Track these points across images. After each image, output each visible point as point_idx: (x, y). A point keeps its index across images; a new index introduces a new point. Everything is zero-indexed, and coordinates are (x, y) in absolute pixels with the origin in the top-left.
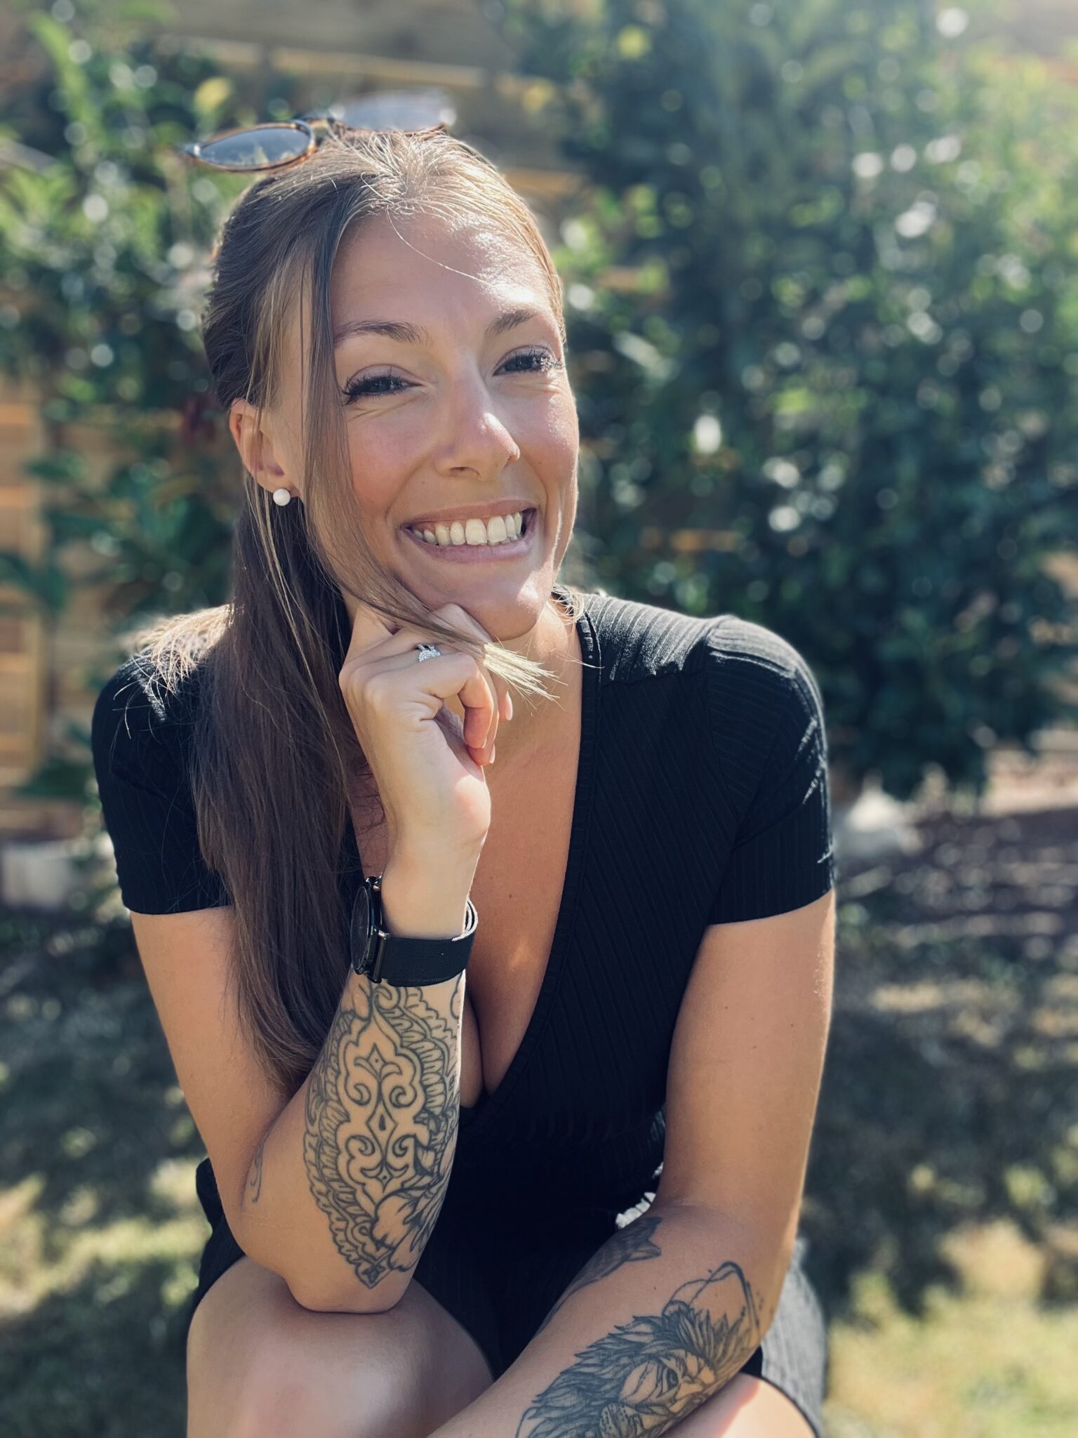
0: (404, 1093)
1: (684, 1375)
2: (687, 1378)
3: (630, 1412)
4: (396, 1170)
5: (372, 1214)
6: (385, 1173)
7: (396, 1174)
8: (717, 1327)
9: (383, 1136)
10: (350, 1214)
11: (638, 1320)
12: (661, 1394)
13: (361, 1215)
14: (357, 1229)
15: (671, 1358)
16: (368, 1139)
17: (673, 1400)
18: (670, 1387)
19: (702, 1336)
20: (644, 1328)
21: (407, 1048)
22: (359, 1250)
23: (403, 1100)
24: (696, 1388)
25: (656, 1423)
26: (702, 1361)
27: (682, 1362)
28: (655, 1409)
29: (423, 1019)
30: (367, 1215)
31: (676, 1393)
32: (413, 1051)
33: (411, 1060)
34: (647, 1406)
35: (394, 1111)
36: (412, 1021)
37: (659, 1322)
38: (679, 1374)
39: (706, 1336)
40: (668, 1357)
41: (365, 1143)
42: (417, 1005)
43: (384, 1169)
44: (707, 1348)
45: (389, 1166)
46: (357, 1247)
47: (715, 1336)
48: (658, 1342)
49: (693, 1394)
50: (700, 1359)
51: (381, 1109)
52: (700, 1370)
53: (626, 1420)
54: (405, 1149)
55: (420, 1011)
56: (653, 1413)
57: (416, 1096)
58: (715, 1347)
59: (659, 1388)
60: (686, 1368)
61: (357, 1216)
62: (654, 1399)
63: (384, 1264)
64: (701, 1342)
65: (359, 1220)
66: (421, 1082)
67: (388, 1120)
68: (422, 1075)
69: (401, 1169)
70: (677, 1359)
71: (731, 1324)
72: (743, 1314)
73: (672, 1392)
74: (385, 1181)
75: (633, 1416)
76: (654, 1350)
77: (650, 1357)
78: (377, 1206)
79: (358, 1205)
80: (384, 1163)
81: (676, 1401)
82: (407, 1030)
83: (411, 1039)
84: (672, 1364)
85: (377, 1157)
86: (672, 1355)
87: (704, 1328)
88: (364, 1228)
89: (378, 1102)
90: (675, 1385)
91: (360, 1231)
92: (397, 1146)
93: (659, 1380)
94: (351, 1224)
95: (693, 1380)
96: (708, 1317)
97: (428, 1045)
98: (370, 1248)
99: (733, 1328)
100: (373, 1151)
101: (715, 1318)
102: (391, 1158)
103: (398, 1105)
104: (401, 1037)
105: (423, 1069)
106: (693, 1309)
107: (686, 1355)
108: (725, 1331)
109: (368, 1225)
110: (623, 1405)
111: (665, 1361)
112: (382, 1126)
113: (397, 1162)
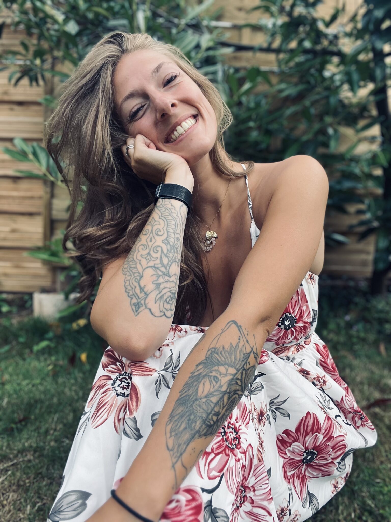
0: (160, 231)
1: (220, 375)
2: (222, 376)
3: (204, 400)
4: (153, 257)
5: (141, 274)
6: (149, 257)
7: (153, 259)
8: (228, 350)
9: (150, 244)
10: (133, 273)
11: (197, 366)
12: (214, 387)
13: (137, 273)
14: (134, 279)
15: (213, 372)
16: (145, 245)
17: (221, 387)
18: (217, 382)
19: (223, 356)
20: (200, 367)
21: (163, 217)
22: (133, 290)
23: (159, 233)
24: (229, 377)
25: (218, 399)
26: (226, 366)
27: (217, 371)
28: (214, 393)
29: (169, 209)
30: (139, 273)
31: (220, 384)
32: (165, 218)
33: (164, 221)
34: (211, 394)
35: (156, 237)
36: (166, 208)
37: (205, 361)
38: (218, 376)
39: (225, 356)
40: (211, 372)
41: (144, 246)
42: (168, 204)
43: (149, 256)
44: (227, 360)
45: (151, 255)
46: (132, 288)
47: (228, 354)
48: (206, 369)
49: (229, 380)
50: (225, 366)
51: (151, 235)
52: (227, 370)
53: (204, 404)
54: (158, 251)
55: (169, 206)
56: (214, 395)
57: (164, 233)
58: (230, 358)
59: (212, 385)
60: (220, 372)
61: (135, 273)
62: (212, 390)
63: (142, 302)
64: (223, 359)
65: (136, 275)
66: (166, 229)
67: (153, 239)
68: (167, 227)
69: (155, 258)
70: (215, 371)
71: (234, 346)
72: (239, 339)
73: (219, 383)
74: (148, 261)
75: (206, 401)
76: (205, 373)
77: (204, 376)
78: (144, 270)
79: (137, 268)
80: (149, 254)
81: (222, 386)
82: (163, 212)
83: (165, 214)
84: (214, 374)
85: (147, 251)
86: (213, 371)
87: (223, 353)
88: (137, 279)
89: (151, 233)
90: (219, 380)
91: (135, 281)
92: (155, 249)
93: (211, 382)
94: (133, 276)
95: (226, 375)
96: (223, 348)
97: (170, 218)
98: (138, 290)
99: (236, 347)
100: (146, 248)
101: (227, 347)
102: (152, 253)
103: (157, 235)
104: (161, 213)
105: (168, 225)
106: (217, 348)
107: (218, 367)
108: (233, 349)
109: (138, 278)
110: (201, 399)
111: (210, 374)
112: (151, 241)
113: (154, 255)
